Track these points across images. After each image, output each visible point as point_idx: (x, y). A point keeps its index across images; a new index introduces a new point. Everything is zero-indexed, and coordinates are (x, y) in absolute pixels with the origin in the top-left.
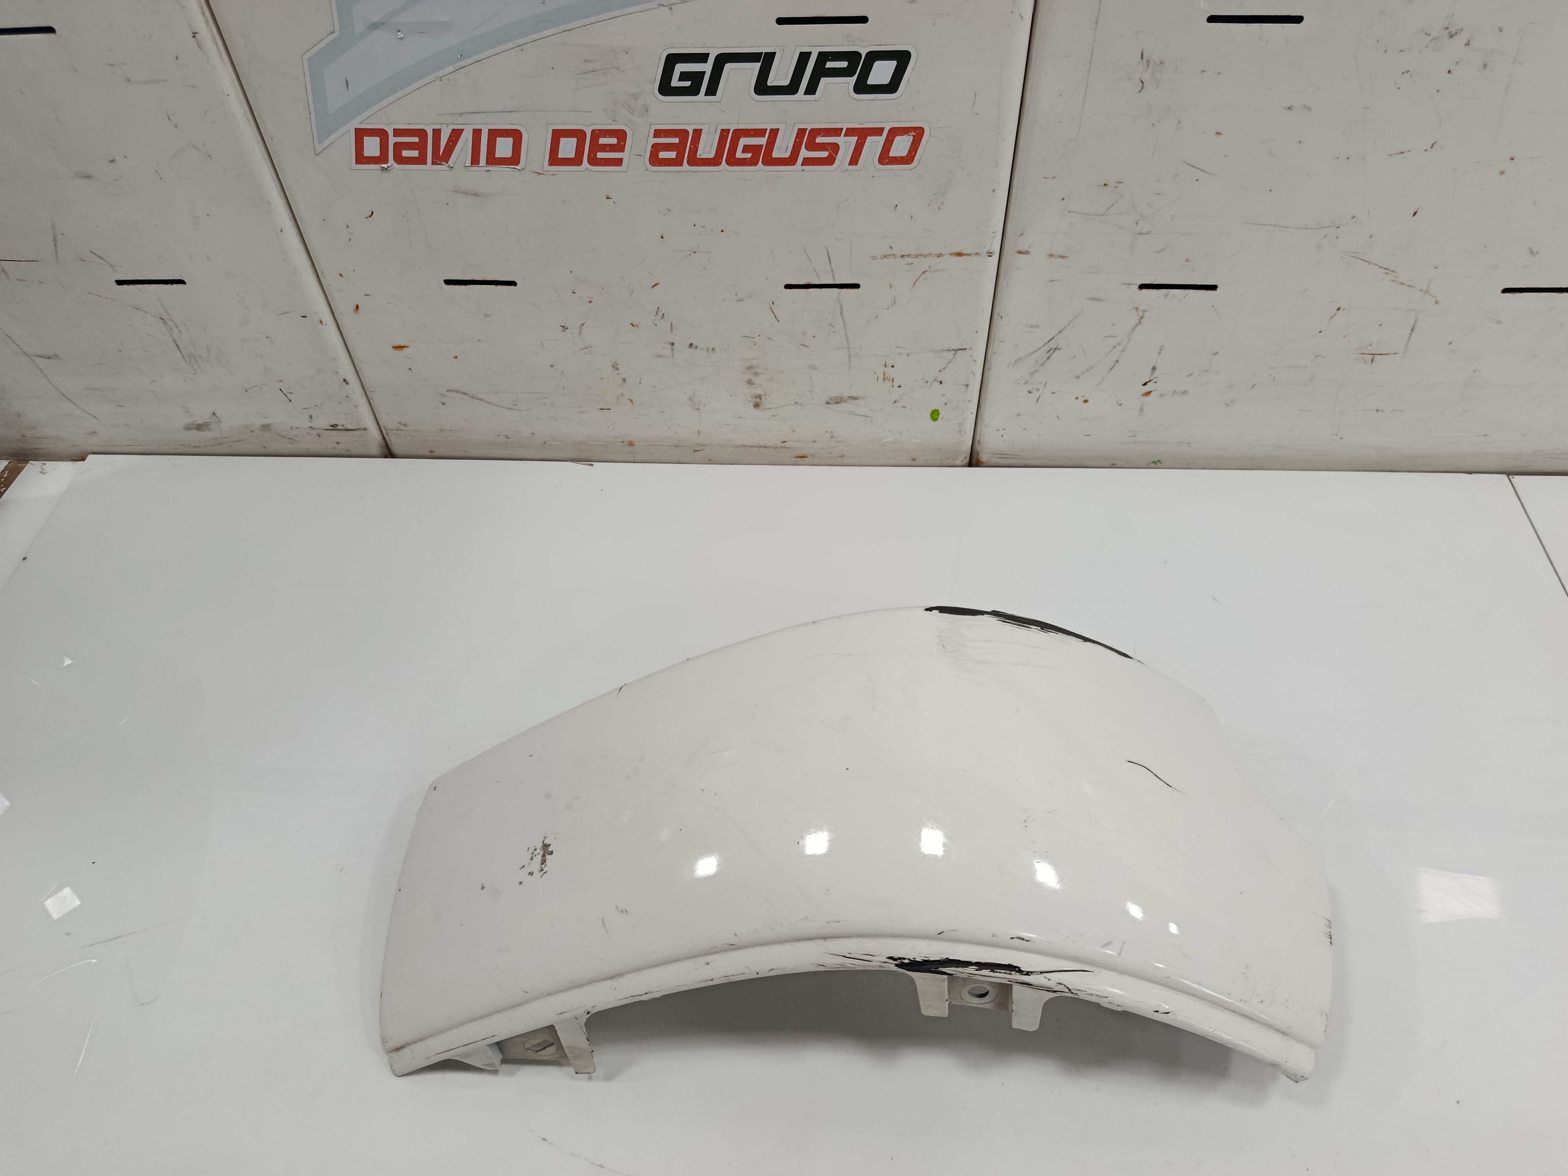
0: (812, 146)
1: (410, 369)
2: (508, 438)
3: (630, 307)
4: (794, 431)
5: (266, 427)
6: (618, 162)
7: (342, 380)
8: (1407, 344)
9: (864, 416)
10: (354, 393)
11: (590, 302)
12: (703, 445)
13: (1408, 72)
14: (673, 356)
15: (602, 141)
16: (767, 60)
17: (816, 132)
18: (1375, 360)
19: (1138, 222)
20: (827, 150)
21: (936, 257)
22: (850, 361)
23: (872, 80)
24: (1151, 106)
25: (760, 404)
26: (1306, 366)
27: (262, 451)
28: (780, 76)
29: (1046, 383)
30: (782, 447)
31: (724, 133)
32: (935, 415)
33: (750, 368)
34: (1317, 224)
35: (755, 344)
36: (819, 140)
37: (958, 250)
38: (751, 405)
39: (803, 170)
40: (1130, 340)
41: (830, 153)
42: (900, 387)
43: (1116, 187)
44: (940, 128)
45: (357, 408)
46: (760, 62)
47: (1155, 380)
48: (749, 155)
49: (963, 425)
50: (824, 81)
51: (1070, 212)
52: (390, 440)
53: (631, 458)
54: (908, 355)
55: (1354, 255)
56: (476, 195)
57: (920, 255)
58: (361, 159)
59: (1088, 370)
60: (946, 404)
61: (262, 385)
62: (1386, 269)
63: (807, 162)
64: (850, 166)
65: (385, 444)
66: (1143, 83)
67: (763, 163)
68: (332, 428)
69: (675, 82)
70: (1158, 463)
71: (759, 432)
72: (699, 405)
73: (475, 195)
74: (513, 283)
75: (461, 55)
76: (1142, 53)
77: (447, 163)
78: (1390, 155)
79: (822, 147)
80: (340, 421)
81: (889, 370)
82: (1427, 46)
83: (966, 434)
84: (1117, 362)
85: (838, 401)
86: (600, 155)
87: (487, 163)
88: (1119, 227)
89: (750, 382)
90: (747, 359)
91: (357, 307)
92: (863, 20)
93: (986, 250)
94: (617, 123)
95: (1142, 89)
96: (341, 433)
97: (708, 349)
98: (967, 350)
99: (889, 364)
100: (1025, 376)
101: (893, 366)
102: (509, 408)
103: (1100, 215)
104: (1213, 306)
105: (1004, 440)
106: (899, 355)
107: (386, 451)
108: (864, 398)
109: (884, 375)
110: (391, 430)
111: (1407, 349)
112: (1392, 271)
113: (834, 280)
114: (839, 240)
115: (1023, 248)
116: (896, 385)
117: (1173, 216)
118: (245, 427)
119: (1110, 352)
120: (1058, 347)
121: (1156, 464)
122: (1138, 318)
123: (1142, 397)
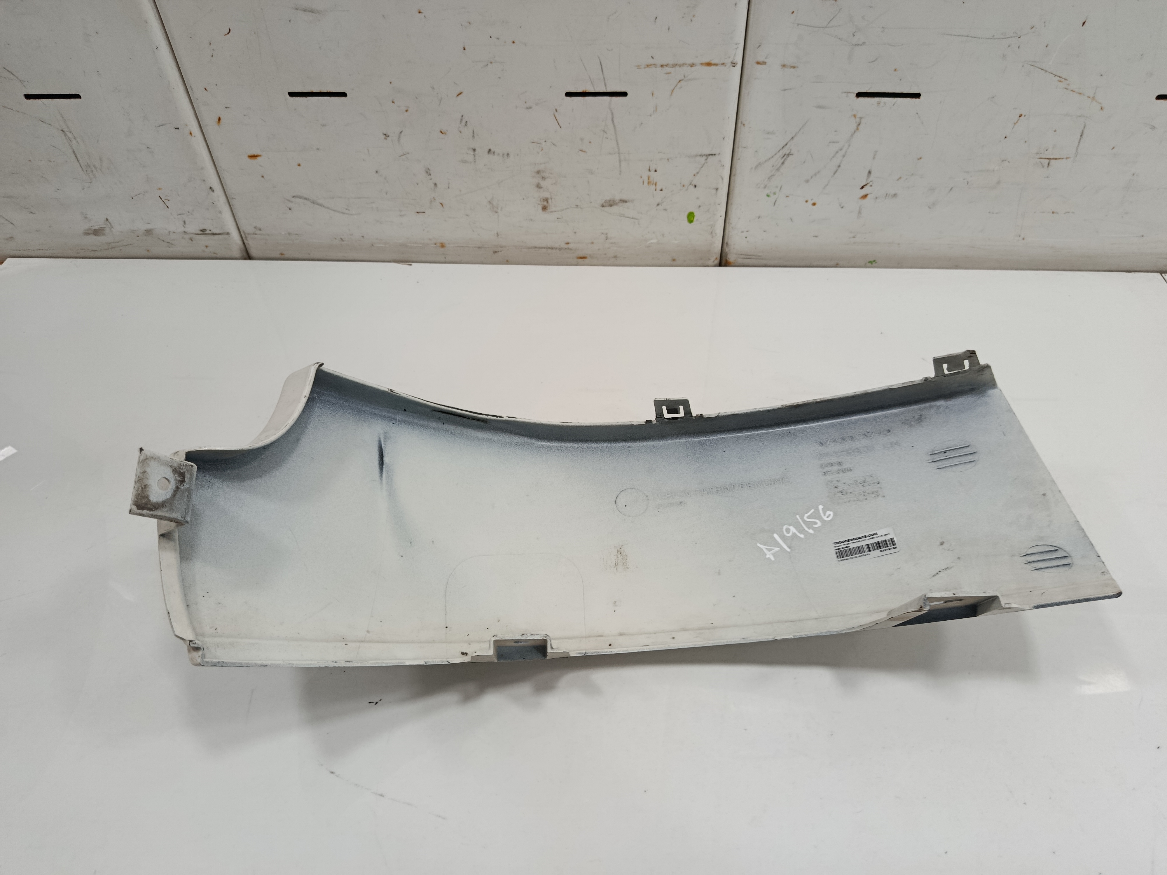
1: (263, 177)
2: (343, 241)
3: (439, 116)
4: (575, 233)
5: (149, 232)
7: (209, 188)
8: (1077, 149)
9: (633, 218)
10: (218, 200)
11: (407, 111)
12: (501, 247)
14: (475, 162)
18: (1051, 164)
19: (854, 34)
21: (689, 67)
22: (620, 166)
25: (548, 206)
26: (994, 171)
27: (145, 254)
29: (781, 187)
30: (566, 249)
32: (691, 217)
33: (538, 172)
34: (1002, 34)
35: (542, 150)
37: (707, 61)
38: (540, 207)
40: (849, 146)
42: (662, 190)
45: (221, 214)
47: (871, 184)
49: (714, 226)
51: (798, 25)
52: (249, 244)
53: (443, 259)
54: (668, 160)
55: (1034, 63)
56: (312, 11)
57: (677, 65)
59: (815, 175)
60: (700, 207)
61: (145, 192)
62: (1060, 77)
65: (244, 249)
68: (201, 233)
70: (874, 263)
71: (547, 234)
72: (497, 208)
74: (344, 95)
80: (207, 226)
81: (652, 173)
83: (716, 235)
84: (839, 166)
85: (611, 203)
88: (839, 39)
89: (538, 186)
90: (535, 164)
91: (219, 119)
93: (730, 60)
96: (208, 237)
97: (503, 154)
98: (717, 156)
99: (652, 169)
100: (764, 181)
101: (655, 171)
102: (343, 213)
103: (823, 27)
104: (917, 113)
105: (748, 242)
106: (661, 159)
107: (245, 254)
108: (632, 201)
109: (649, 179)
110: (249, 234)
111: (1076, 153)
112: (1065, 79)
113: (606, 88)
114: (610, 51)
115: (761, 59)
116: (659, 188)
117: (883, 28)
118: (133, 232)
119: (834, 157)
120: (791, 153)
121: (871, 264)
122: (856, 125)
123: (860, 200)
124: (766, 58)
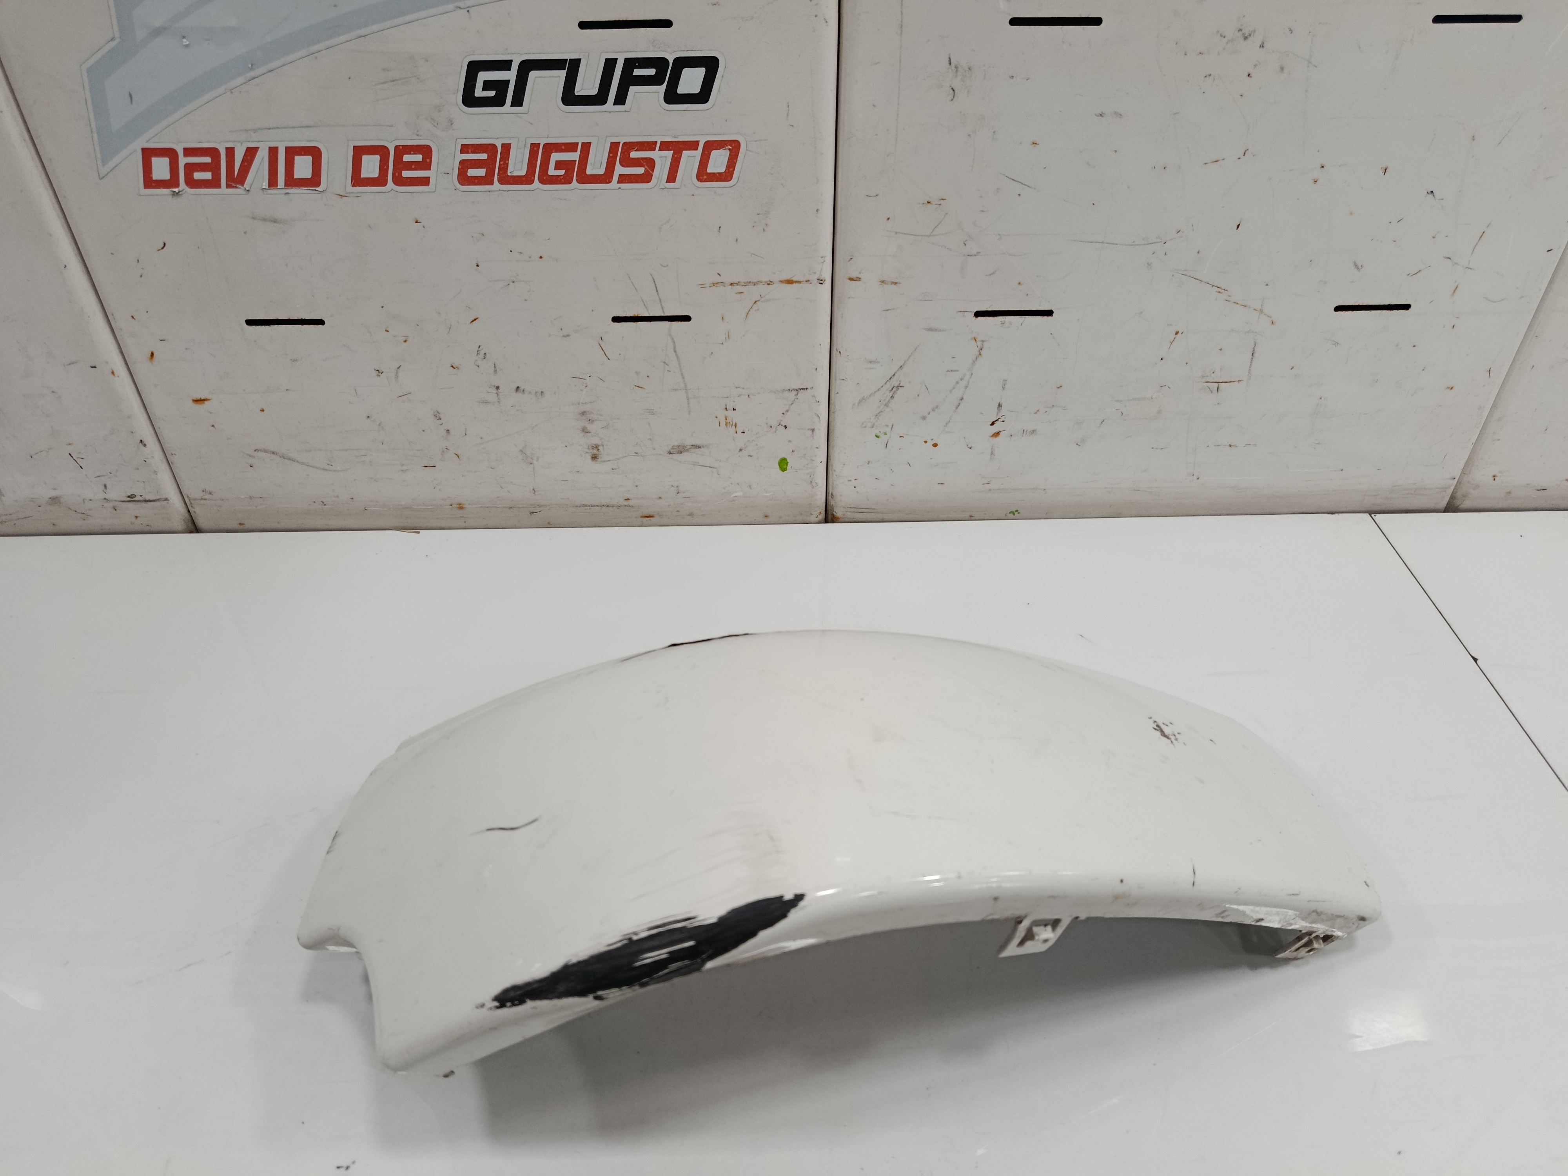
0: (627, 162)
1: (213, 426)
2: (325, 505)
3: (449, 346)
4: (637, 486)
5: (55, 500)
6: (425, 181)
7: (139, 441)
8: (1250, 370)
9: (709, 467)
10: (153, 457)
11: (405, 341)
12: (540, 506)
13: (1210, 75)
14: (499, 402)
15: (407, 158)
16: (572, 67)
17: (630, 146)
18: (1220, 388)
19: (965, 243)
20: (643, 166)
21: (766, 286)
22: (689, 404)
23: (682, 89)
24: (964, 115)
25: (598, 455)
26: (1152, 398)
27: (51, 529)
28: (586, 84)
29: (893, 425)
30: (625, 506)
31: (534, 147)
32: (783, 464)
33: (583, 413)
34: (1143, 239)
35: (586, 386)
36: (634, 154)
37: (788, 277)
38: (589, 456)
39: (620, 188)
40: (972, 374)
41: (646, 169)
42: (744, 432)
43: (940, 205)
44: (756, 141)
45: (156, 474)
46: (565, 69)
47: (1002, 419)
48: (562, 172)
49: (813, 475)
50: (633, 89)
51: (896, 233)
52: (195, 512)
53: (462, 524)
54: (749, 396)
55: (1185, 273)
56: (275, 221)
57: (750, 282)
58: (150, 182)
59: (933, 410)
60: (793, 451)
61: (49, 449)
62: (1218, 288)
63: (623, 179)
64: (668, 184)
65: (190, 519)
66: (954, 90)
67: (577, 180)
68: (129, 499)
69: (479, 92)
70: (1019, 512)
72: (532, 458)
74: (321, 322)
75: (252, 66)
76: (950, 58)
77: (243, 185)
78: (1206, 164)
79: (637, 163)
80: (137, 490)
81: (730, 413)
82: (1224, 49)
83: (818, 485)
84: (962, 399)
85: (681, 450)
86: (406, 174)
87: (286, 185)
88: (948, 249)
89: (585, 431)
90: (579, 404)
91: (152, 354)
92: (667, 24)
93: (816, 276)
94: (421, 138)
95: (954, 97)
96: (139, 505)
97: (536, 393)
98: (809, 390)
99: (730, 407)
100: (870, 419)
101: (734, 410)
102: (324, 469)
103: (927, 236)
104: (1051, 334)
105: (857, 492)
106: (739, 396)
107: (190, 525)
108: (707, 446)
109: (726, 419)
110: (195, 499)
111: (1250, 375)
112: (1224, 290)
113: (663, 312)
114: (665, 267)
115: (854, 275)
116: (740, 430)
117: (999, 235)
118: (33, 501)
119: (954, 388)
120: (901, 385)
121: (1014, 514)
122: (978, 349)
123: (991, 438)
124: (860, 273)
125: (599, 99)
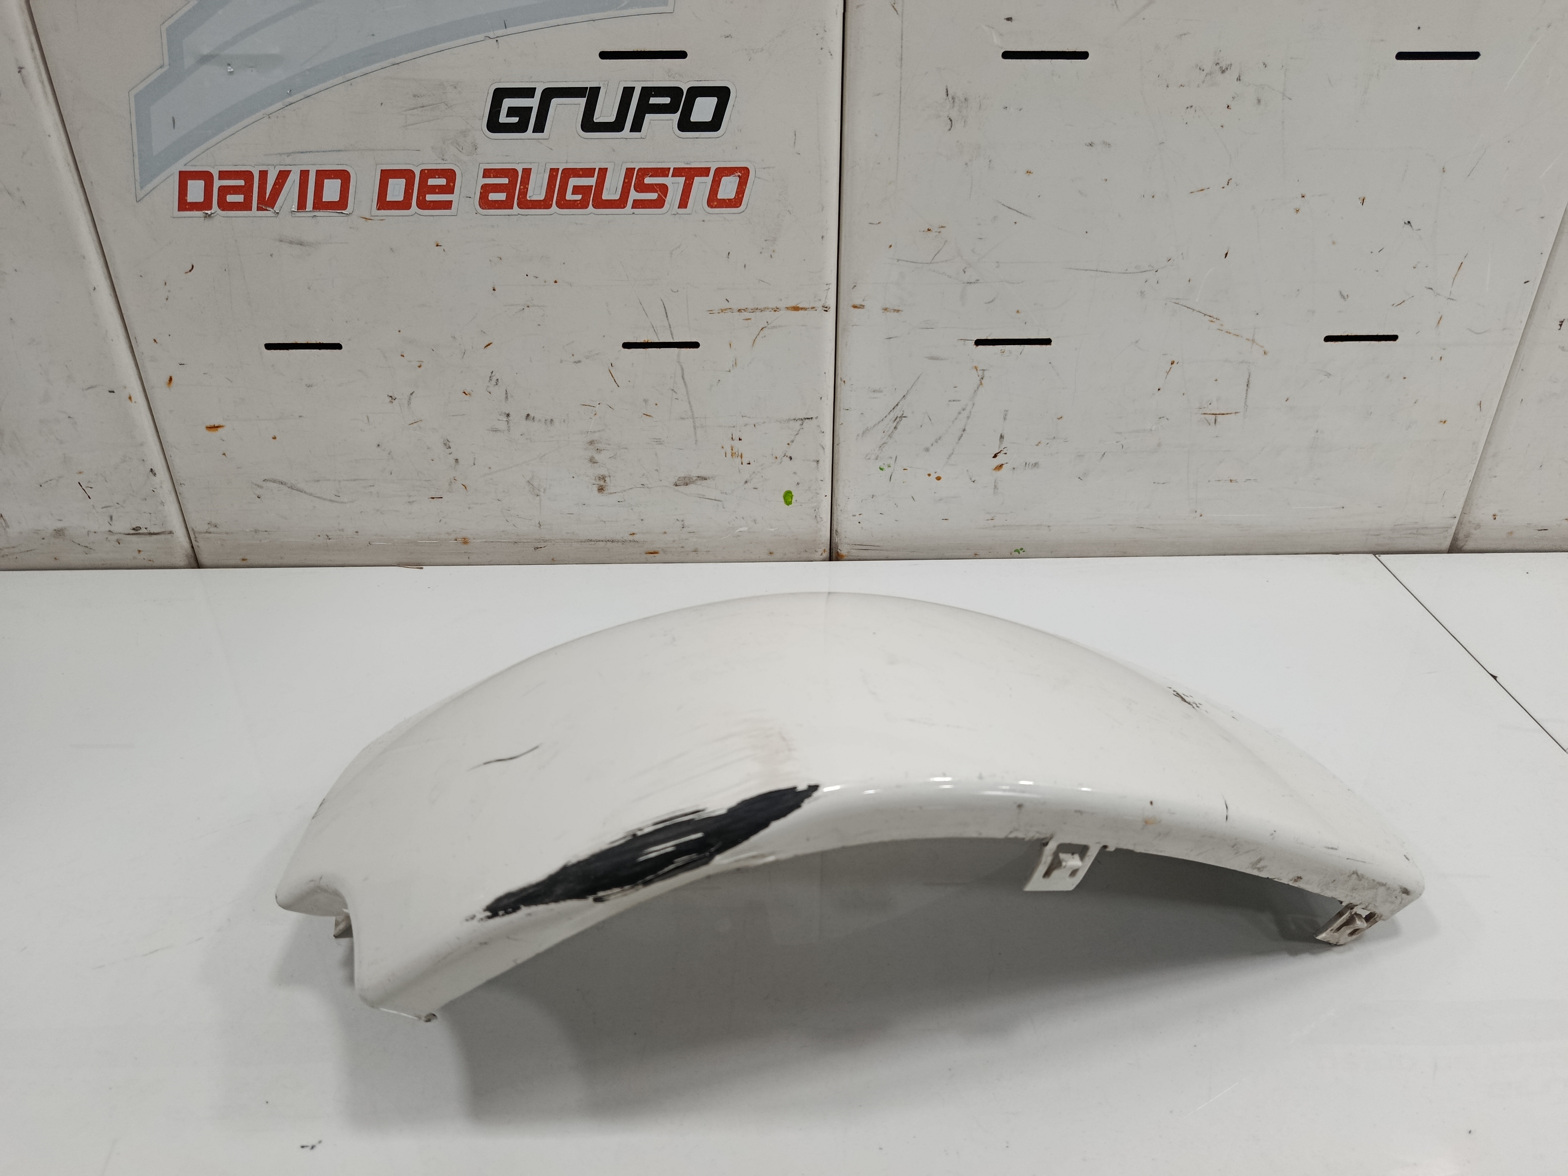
0: (642, 188)
1: (224, 454)
2: (330, 539)
3: (462, 372)
4: (642, 520)
5: (59, 533)
6: (447, 205)
7: (150, 470)
8: (1246, 401)
9: (715, 500)
10: (161, 487)
11: (420, 367)
12: (545, 541)
13: (1192, 107)
14: (509, 430)
15: (432, 182)
16: (592, 95)
17: (644, 172)
18: (1218, 420)
19: (965, 270)
20: (656, 192)
21: (773, 312)
22: (695, 433)
23: (695, 118)
24: (961, 144)
25: (605, 486)
26: (1151, 430)
27: (51, 563)
28: (606, 112)
29: (896, 457)
30: (631, 540)
31: (553, 172)
32: (788, 497)
33: (592, 443)
34: (1136, 268)
35: (595, 414)
36: (648, 180)
37: (793, 304)
38: (595, 488)
39: (634, 213)
40: (974, 404)
41: (659, 194)
42: (749, 464)
43: (939, 232)
44: (764, 168)
45: (164, 505)
46: (585, 97)
47: (1004, 451)
48: (578, 197)
49: (818, 509)
50: (648, 117)
51: (898, 260)
52: (198, 547)
53: (466, 560)
54: (754, 425)
55: (1177, 301)
57: (757, 309)
58: (184, 205)
59: (936, 442)
60: (798, 484)
61: (59, 478)
62: (1210, 317)
63: (637, 204)
64: (680, 209)
65: (193, 554)
66: (951, 120)
67: (593, 205)
68: (133, 532)
69: (503, 119)
70: (1021, 552)
72: (539, 490)
73: (301, 245)
74: (338, 346)
75: (290, 91)
76: (947, 89)
77: (273, 208)
78: (1192, 193)
79: (651, 188)
80: (143, 523)
81: (736, 443)
82: (1203, 82)
83: (822, 520)
84: (964, 430)
85: (686, 481)
86: (430, 197)
87: (314, 208)
88: (948, 276)
89: (592, 461)
90: (588, 432)
91: (171, 379)
92: (682, 55)
93: (821, 303)
94: (446, 162)
95: (951, 126)
96: (142, 538)
97: (546, 420)
98: (814, 419)
99: (736, 437)
100: (874, 450)
101: (740, 439)
102: (331, 501)
103: (928, 263)
104: (1050, 363)
105: (862, 528)
106: (746, 425)
107: (193, 561)
108: (713, 478)
109: (732, 450)
110: (200, 533)
111: (1246, 407)
112: (1216, 319)
113: (673, 338)
114: (675, 292)
115: (858, 302)
116: (745, 461)
117: (997, 262)
118: (36, 533)
119: (956, 419)
120: (904, 415)
121: (1018, 553)
122: (979, 378)
123: (994, 471)
124: (864, 300)
125: (617, 126)
